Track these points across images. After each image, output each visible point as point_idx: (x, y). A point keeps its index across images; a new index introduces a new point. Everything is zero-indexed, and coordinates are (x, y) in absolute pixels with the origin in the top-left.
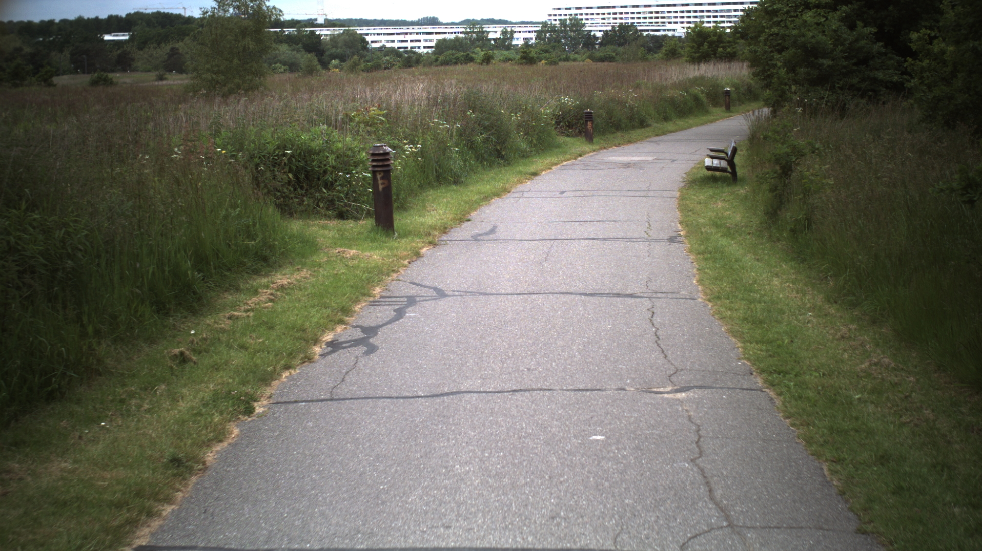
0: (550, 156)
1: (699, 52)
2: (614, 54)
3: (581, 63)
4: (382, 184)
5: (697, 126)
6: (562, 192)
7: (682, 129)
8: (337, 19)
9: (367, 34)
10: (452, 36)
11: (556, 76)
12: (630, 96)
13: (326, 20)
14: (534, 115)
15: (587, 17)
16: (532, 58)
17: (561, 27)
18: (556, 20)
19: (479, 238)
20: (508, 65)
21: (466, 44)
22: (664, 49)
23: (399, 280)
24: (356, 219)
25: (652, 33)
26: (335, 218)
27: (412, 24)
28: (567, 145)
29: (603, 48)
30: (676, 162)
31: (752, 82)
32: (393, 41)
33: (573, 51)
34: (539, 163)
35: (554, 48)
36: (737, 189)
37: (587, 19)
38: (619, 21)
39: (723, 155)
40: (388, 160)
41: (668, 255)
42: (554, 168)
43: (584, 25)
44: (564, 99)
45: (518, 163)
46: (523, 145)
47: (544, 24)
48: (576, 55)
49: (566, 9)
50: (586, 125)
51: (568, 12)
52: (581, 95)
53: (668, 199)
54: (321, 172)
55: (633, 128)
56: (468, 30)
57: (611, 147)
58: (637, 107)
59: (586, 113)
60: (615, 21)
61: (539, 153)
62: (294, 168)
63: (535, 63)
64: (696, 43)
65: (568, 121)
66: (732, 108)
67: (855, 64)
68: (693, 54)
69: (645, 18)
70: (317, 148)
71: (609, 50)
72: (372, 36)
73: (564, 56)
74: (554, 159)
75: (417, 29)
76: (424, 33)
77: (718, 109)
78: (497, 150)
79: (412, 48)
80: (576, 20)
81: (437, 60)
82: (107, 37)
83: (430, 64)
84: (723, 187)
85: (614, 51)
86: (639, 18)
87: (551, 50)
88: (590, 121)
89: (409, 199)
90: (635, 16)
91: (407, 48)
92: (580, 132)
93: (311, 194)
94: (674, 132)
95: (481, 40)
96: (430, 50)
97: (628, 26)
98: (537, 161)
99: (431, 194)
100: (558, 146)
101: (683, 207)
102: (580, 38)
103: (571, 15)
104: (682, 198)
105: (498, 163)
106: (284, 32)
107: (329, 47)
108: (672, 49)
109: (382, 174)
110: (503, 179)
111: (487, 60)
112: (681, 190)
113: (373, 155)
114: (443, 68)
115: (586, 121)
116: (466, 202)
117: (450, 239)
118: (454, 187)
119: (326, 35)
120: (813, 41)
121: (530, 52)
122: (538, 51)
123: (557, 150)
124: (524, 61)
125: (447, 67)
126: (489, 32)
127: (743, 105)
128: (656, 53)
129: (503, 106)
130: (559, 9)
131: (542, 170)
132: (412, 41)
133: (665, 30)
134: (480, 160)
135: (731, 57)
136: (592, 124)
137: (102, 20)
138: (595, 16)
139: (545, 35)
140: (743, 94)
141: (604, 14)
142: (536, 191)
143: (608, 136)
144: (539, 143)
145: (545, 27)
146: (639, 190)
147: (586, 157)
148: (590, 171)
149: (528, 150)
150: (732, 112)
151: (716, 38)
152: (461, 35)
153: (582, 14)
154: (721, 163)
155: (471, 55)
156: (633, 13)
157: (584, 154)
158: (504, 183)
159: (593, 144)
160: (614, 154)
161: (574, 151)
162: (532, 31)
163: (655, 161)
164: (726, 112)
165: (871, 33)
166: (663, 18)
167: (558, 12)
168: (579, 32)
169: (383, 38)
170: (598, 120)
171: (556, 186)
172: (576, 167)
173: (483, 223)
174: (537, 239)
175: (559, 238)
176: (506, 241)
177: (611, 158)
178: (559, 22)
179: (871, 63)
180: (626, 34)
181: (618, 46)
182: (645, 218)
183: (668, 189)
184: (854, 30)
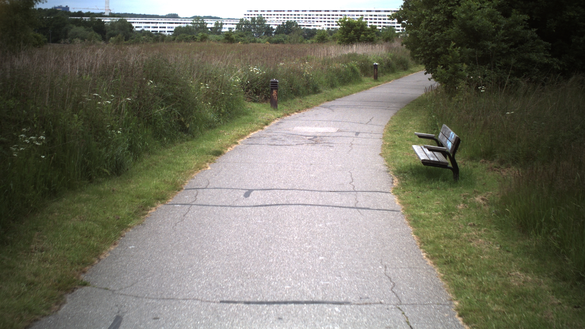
1: (347, 37)
2: (283, 39)
3: (263, 44)
5: (356, 92)
6: (248, 194)
7: (345, 95)
8: (117, 13)
9: (133, 22)
10: (185, 25)
11: (248, 50)
13: (110, 13)
14: (223, 84)
15: (267, 16)
16: (233, 39)
17: (251, 22)
18: (249, 18)
20: (216, 44)
21: (193, 30)
22: (316, 36)
25: (307, 27)
27: (162, 17)
28: (253, 112)
29: (276, 35)
30: (359, 135)
32: (149, 27)
33: (259, 36)
34: (226, 135)
35: (247, 34)
37: (268, 18)
38: (286, 20)
42: (240, 141)
43: (266, 21)
44: (253, 69)
48: (260, 39)
49: (255, 11)
50: (272, 92)
51: (256, 13)
52: (267, 65)
56: (195, 22)
58: (312, 77)
59: (272, 82)
60: (284, 19)
63: (234, 42)
64: (345, 30)
65: (255, 88)
66: (378, 78)
68: (344, 38)
69: (302, 18)
71: (281, 37)
72: (136, 24)
73: (253, 40)
75: (164, 20)
76: (168, 23)
77: (368, 78)
78: (180, 122)
79: (160, 31)
80: (261, 18)
81: (174, 39)
83: (170, 41)
84: (445, 189)
85: (284, 37)
86: (299, 18)
87: (245, 36)
88: (275, 89)
91: (157, 31)
92: (266, 98)
95: (202, 28)
96: (171, 34)
97: (292, 22)
98: (224, 134)
102: (263, 29)
103: (258, 15)
106: (83, 19)
107: (109, 29)
108: (322, 36)
110: (179, 164)
111: (203, 39)
112: (396, 192)
114: (177, 43)
115: (272, 90)
119: (108, 22)
120: (479, 24)
121: (232, 35)
122: (237, 35)
124: (227, 41)
125: (180, 43)
126: (207, 24)
128: (309, 39)
130: (251, 11)
132: (160, 27)
133: (314, 26)
134: (159, 136)
135: (371, 41)
136: (277, 92)
138: (272, 16)
139: (242, 27)
140: (385, 68)
141: (278, 15)
142: (215, 188)
143: (289, 101)
144: (228, 111)
145: (242, 21)
146: (342, 190)
147: (272, 126)
148: (278, 147)
149: (215, 120)
150: (379, 81)
151: (359, 28)
152: (190, 25)
153: (265, 15)
154: (437, 155)
155: (196, 37)
156: (295, 15)
157: (270, 122)
158: (179, 172)
159: (277, 110)
160: (297, 122)
161: (260, 119)
162: (234, 24)
163: (340, 134)
164: (375, 81)
165: (524, 20)
166: (314, 18)
167: (250, 13)
168: (263, 25)
169: (143, 25)
170: (281, 88)
171: (240, 179)
172: (264, 141)
173: (105, 299)
177: (296, 128)
178: (251, 19)
179: (521, 46)
180: (291, 27)
181: (286, 34)
182: (387, 287)
183: (377, 189)
184: (510, 17)
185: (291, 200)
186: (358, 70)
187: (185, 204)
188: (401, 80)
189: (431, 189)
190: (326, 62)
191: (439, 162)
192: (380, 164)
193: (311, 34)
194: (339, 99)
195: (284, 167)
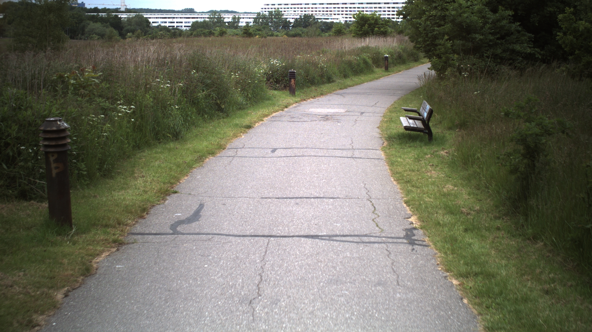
0: (262, 108)
1: (361, 31)
2: (301, 32)
3: (281, 37)
4: (56, 168)
5: (367, 82)
6: (274, 151)
7: (357, 84)
8: (133, 9)
9: (150, 18)
10: (202, 20)
11: (266, 44)
12: (322, 60)
13: (126, 9)
14: (248, 74)
16: (251, 34)
17: (269, 16)
18: (266, 11)
19: (179, 228)
20: (235, 38)
21: (210, 25)
22: (333, 30)
25: (324, 20)
27: (178, 12)
28: (275, 98)
29: (294, 29)
30: (364, 114)
32: (166, 22)
33: (276, 30)
34: (253, 114)
35: (264, 28)
36: (436, 149)
37: (285, 11)
38: (304, 13)
39: (418, 116)
40: (64, 138)
41: (423, 281)
42: (265, 119)
43: (283, 15)
44: (273, 62)
46: (240, 99)
47: (259, 14)
48: (278, 33)
49: (272, 5)
50: (290, 81)
51: (273, 7)
52: (286, 58)
53: (376, 161)
55: (323, 83)
56: (212, 16)
57: (309, 99)
58: (326, 68)
59: (290, 72)
60: (302, 13)
61: (253, 105)
63: (252, 36)
65: (276, 78)
66: (389, 68)
67: (498, 39)
68: (358, 32)
69: (320, 11)
71: (298, 30)
72: (153, 19)
73: (271, 33)
74: (266, 111)
75: (180, 15)
76: (184, 18)
77: (379, 69)
78: (217, 104)
79: (177, 26)
80: (278, 11)
81: (192, 34)
83: (188, 36)
84: (421, 147)
85: (301, 30)
86: (316, 11)
87: (263, 30)
88: (293, 78)
90: (314, 10)
91: (174, 26)
92: (285, 87)
94: (352, 86)
95: (219, 22)
96: (188, 28)
97: (310, 16)
98: (251, 114)
99: (146, 154)
100: (269, 99)
102: (281, 23)
103: (275, 8)
105: (218, 116)
106: (99, 15)
107: (126, 25)
108: (339, 29)
109: (56, 156)
110: (220, 134)
111: (222, 34)
112: (384, 149)
113: (46, 132)
114: (195, 38)
115: (290, 79)
116: (178, 165)
117: (143, 230)
118: (172, 145)
119: (125, 18)
120: (468, 21)
121: (249, 29)
122: (254, 29)
123: (267, 102)
124: (246, 35)
126: (225, 18)
127: (396, 67)
128: (326, 32)
129: (224, 66)
130: (268, 5)
131: (255, 122)
132: (177, 22)
133: (332, 19)
134: (201, 114)
135: (384, 34)
136: (295, 81)
138: (290, 9)
139: (259, 20)
140: (396, 59)
141: (295, 8)
142: (249, 148)
143: (306, 89)
144: (253, 96)
145: (259, 15)
146: (344, 148)
147: (291, 109)
148: (296, 123)
149: (244, 103)
150: (390, 72)
151: (373, 22)
152: (207, 20)
153: (282, 8)
154: (417, 123)
155: (213, 31)
156: (312, 8)
157: (289, 106)
158: (220, 138)
159: (295, 96)
160: (312, 105)
161: (280, 103)
162: (251, 18)
163: (347, 113)
164: (386, 72)
165: (509, 15)
166: (331, 11)
167: (267, 7)
168: (280, 19)
169: (160, 20)
170: (298, 78)
171: (268, 143)
172: (284, 119)
173: (190, 198)
174: (248, 233)
175: (274, 234)
176: (210, 236)
177: (311, 110)
178: (268, 13)
179: (508, 38)
180: (309, 20)
181: (304, 27)
182: (364, 192)
183: (370, 148)
184: (497, 12)
185: (306, 154)
186: (370, 61)
187: (229, 157)
188: (411, 70)
189: (410, 147)
190: (339, 54)
191: (417, 128)
192: (376, 133)
193: (328, 27)
194: (351, 87)
195: (301, 135)
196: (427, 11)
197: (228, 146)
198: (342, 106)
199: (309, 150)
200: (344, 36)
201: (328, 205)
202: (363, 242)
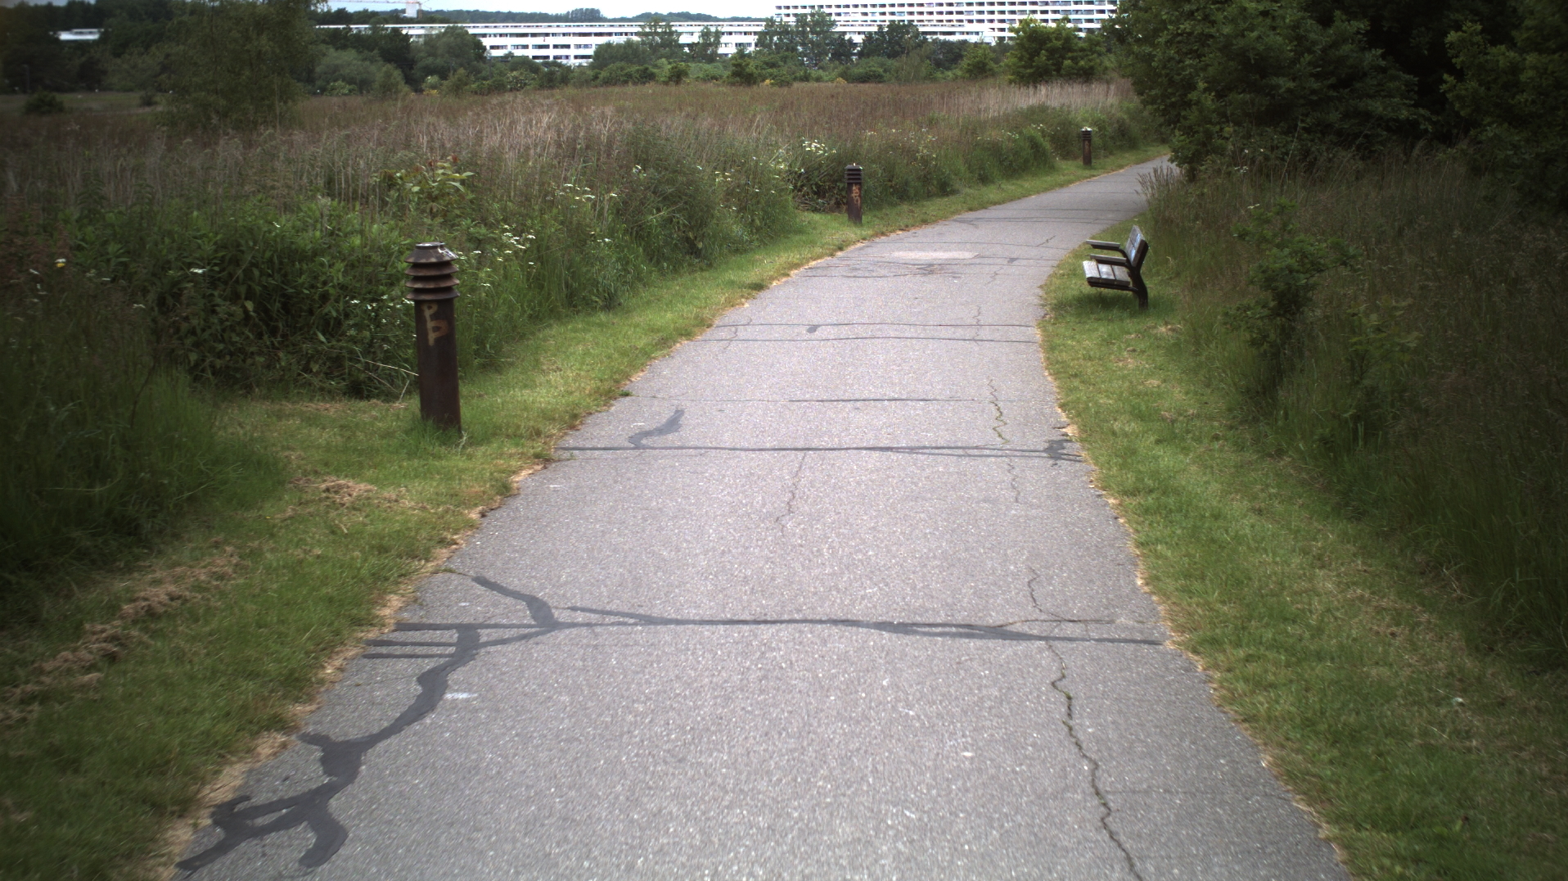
0: (786, 250)
1: (1031, 67)
2: (881, 70)
3: (830, 84)
4: (436, 329)
5: (1038, 192)
6: (813, 329)
7: (1012, 199)
8: (437, 11)
9: (484, 35)
10: (622, 40)
11: (792, 104)
12: (924, 141)
13: (420, 12)
14: (757, 174)
15: (838, 10)
16: (751, 75)
17: (797, 26)
18: (788, 15)
19: (644, 442)
20: (710, 86)
21: (644, 52)
22: (964, 63)
23: (451, 571)
24: (390, 397)
25: (942, 37)
26: (345, 394)
27: (557, 19)
28: (814, 228)
29: (864, 60)
30: (1015, 263)
31: (1125, 117)
32: (526, 47)
33: (816, 65)
34: (766, 263)
35: (785, 59)
36: (1150, 323)
37: (839, 14)
38: (888, 18)
39: (1118, 256)
40: (448, 277)
41: (1058, 498)
42: (793, 272)
43: (833, 23)
44: (810, 146)
45: (726, 263)
46: (737, 230)
47: (770, 22)
48: (821, 73)
50: (850, 191)
52: (840, 137)
53: (1023, 346)
54: (316, 297)
55: (929, 196)
56: (647, 30)
57: (893, 231)
58: (936, 159)
59: (849, 170)
60: (883, 18)
61: (765, 244)
62: (258, 289)
63: (755, 83)
64: (1026, 51)
65: (816, 184)
66: (1093, 161)
68: (1021, 70)
69: (931, 13)
70: (309, 247)
71: (874, 64)
72: (492, 38)
73: (802, 73)
74: (794, 257)
75: (563, 28)
76: (574, 34)
77: (1070, 162)
78: (688, 239)
79: (556, 57)
80: (822, 15)
81: (596, 77)
82: (65, 36)
83: (585, 84)
84: (1122, 320)
85: (882, 65)
86: (921, 13)
87: (781, 63)
88: (856, 184)
89: (506, 348)
90: (915, 9)
91: (548, 57)
92: (838, 204)
93: (294, 345)
94: (1000, 204)
95: (668, 45)
96: (584, 62)
97: (904, 25)
98: (762, 261)
99: (554, 333)
100: (801, 231)
101: (1060, 370)
102: (828, 45)
103: (813, 7)
104: (1050, 347)
105: (690, 265)
106: (351, 29)
107: (422, 54)
108: (978, 63)
109: (435, 308)
110: (698, 298)
111: (677, 76)
112: (1042, 324)
113: (416, 266)
114: (602, 90)
115: (850, 185)
116: (624, 353)
117: (581, 444)
118: (602, 317)
119: (419, 36)
120: (1261, 48)
121: (747, 64)
122: (760, 64)
123: (797, 238)
124: (738, 79)
125: (610, 89)
126: (681, 34)
127: (1112, 157)
128: (948, 69)
129: (701, 157)
131: (772, 278)
132: (555, 47)
133: (962, 33)
134: (655, 259)
135: (1087, 75)
136: (860, 190)
137: (58, 8)
138: (851, 10)
139: (771, 39)
140: (1112, 138)
142: (762, 324)
143: (887, 210)
144: (766, 224)
145: (772, 26)
146: (959, 324)
147: (851, 252)
148: (861, 280)
149: (745, 238)
150: (1095, 169)
151: (1059, 44)
152: (636, 38)
153: (831, 7)
154: (1117, 272)
155: (651, 70)
156: (911, 5)
157: (847, 246)
158: (700, 307)
159: (862, 225)
160: (900, 245)
161: (827, 239)
162: (750, 33)
163: (978, 261)
164: (1085, 169)
165: (1359, 32)
166: (961, 13)
168: (826, 34)
169: (510, 42)
170: (870, 183)
171: (799, 315)
172: (835, 272)
173: (656, 402)
174: (768, 446)
175: (813, 446)
176: (703, 451)
177: (896, 254)
178: (794, 19)
179: (1358, 85)
180: (901, 38)
181: (889, 57)
182: (986, 392)
183: (1015, 323)
184: (1329, 26)
185: (879, 334)
186: (1047, 145)
187: (722, 340)
190: (970, 127)
191: (1117, 281)
192: (1034, 296)
193: (952, 55)
194: (997, 206)
195: (870, 301)
196: (1171, 22)
197: (717, 322)
198: (968, 246)
199: (886, 327)
200: (991, 81)
201: (915, 409)
202: (970, 456)
